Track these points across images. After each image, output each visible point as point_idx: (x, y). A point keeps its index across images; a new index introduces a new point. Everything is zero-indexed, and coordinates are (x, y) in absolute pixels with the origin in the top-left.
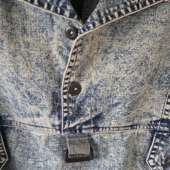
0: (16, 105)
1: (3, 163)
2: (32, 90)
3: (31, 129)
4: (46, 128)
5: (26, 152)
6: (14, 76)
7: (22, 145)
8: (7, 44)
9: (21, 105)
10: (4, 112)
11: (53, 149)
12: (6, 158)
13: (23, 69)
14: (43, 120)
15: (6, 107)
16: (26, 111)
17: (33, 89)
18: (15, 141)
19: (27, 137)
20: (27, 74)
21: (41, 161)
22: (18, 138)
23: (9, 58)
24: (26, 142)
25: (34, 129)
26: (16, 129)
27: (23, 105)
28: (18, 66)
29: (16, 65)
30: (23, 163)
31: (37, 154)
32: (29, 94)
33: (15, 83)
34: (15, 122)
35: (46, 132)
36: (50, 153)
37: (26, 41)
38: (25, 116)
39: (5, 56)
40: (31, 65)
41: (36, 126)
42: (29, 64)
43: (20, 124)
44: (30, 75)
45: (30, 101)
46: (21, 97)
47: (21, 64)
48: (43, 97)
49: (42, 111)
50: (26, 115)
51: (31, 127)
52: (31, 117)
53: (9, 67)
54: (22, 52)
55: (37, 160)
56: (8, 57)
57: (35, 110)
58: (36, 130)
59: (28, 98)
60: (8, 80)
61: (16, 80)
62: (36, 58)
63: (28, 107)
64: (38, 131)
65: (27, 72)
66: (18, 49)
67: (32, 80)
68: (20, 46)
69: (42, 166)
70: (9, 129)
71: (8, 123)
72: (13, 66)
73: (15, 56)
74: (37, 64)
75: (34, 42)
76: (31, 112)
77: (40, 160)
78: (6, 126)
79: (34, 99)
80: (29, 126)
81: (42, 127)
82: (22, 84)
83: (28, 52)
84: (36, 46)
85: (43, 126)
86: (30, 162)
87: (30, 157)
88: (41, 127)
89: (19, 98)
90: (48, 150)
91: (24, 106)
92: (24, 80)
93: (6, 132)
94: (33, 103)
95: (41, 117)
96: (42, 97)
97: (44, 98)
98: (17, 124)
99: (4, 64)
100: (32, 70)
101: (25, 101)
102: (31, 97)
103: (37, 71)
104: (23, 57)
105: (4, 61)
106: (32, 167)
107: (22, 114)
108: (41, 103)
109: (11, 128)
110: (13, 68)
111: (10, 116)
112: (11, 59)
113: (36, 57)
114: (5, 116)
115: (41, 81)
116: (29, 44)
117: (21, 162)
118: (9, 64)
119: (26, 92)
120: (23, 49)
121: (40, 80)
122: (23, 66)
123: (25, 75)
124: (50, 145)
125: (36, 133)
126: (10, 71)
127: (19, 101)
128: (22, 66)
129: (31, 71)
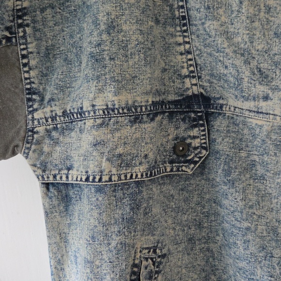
0: (240, 85)
1: (203, 157)
2: (264, 66)
3: (249, 115)
4: (272, 114)
5: (237, 143)
6: (246, 46)
7: (232, 134)
8: (246, 6)
9: (247, 85)
10: (215, 93)
11: (275, 142)
12: (207, 151)
13: (259, 39)
14: (271, 106)
15: (220, 86)
16: (250, 93)
17: (266, 65)
18: (225, 130)
19: (241, 126)
20: (263, 46)
21: (256, 155)
22: (228, 126)
23: (245, 24)
24: (238, 131)
25: (254, 116)
26: (227, 115)
27: (249, 84)
28: (254, 34)
29: (252, 33)
30: (234, 156)
31: (251, 146)
32: (260, 71)
33: (246, 56)
34: (228, 106)
35: (271, 120)
36: (271, 146)
37: (267, 3)
38: (247, 99)
39: (241, 21)
40: (268, 35)
41: (258, 112)
42: (266, 33)
43: (235, 110)
44: (266, 47)
45: (261, 80)
46: (249, 74)
47: (257, 33)
48: (276, 75)
49: (273, 93)
50: (250, 98)
51: (251, 114)
52: (255, 101)
53: (244, 34)
54: (261, 17)
55: (251, 153)
56: (244, 22)
57: (264, 92)
58: (257, 118)
59: (258, 76)
60: (238, 52)
61: (247, 51)
62: (275, 26)
63: (255, 87)
64: (259, 118)
65: (263, 43)
66: (257, 13)
67: (266, 53)
68: (260, 10)
69: (258, 161)
70: (217, 115)
71: (216, 107)
72: (248, 34)
73: (253, 22)
74: (275, 34)
75: (277, 6)
76: (257, 94)
77: (255, 153)
78: (212, 110)
79: (265, 78)
80: (247, 113)
81: (267, 114)
82: (254, 58)
83: (267, 19)
84: (277, 12)
85: (268, 112)
86: (242, 155)
87: (242, 149)
88: (265, 113)
89: (246, 75)
90: (269, 142)
91: (250, 86)
92: (257, 53)
93: (209, 119)
94: (264, 83)
95: (269, 101)
96: (274, 76)
97: (277, 77)
98: (230, 108)
99: (237, 31)
100: (269, 41)
101: (254, 79)
102: (261, 74)
103: (274, 43)
104: (261, 24)
105: (238, 27)
106: (245, 161)
107: (243, 97)
108: (273, 84)
109: (220, 114)
110: (248, 36)
111: (223, 99)
112: (248, 26)
113: (277, 26)
114: (215, 98)
115: (277, 56)
116: (270, 8)
117: (231, 155)
118: (244, 31)
119: (257, 68)
120: (262, 14)
121: (276, 54)
122: (260, 36)
123: (260, 47)
124: (272, 137)
125: (255, 121)
126: (243, 40)
127: (246, 79)
128: (258, 34)
129: (268, 43)
